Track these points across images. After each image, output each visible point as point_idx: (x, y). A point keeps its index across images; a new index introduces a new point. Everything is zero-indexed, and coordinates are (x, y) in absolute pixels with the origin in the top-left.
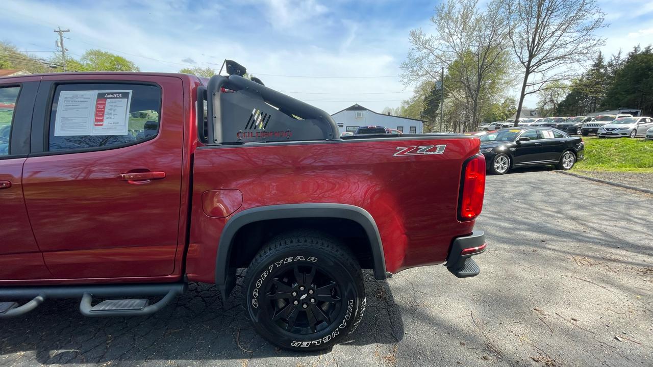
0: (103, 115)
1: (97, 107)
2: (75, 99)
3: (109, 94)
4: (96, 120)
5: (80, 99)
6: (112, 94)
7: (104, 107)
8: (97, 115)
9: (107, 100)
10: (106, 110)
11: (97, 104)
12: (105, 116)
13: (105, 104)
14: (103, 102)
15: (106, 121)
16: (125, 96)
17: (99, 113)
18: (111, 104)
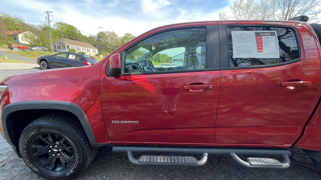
0: (262, 46)
1: (257, 41)
2: (242, 36)
3: (262, 33)
4: (258, 49)
5: (245, 36)
6: (264, 33)
7: (262, 41)
8: (258, 46)
9: (262, 36)
10: (263, 43)
11: (257, 39)
12: (263, 46)
13: (261, 39)
14: (260, 38)
15: (265, 50)
16: (273, 34)
17: (259, 45)
18: (266, 39)
